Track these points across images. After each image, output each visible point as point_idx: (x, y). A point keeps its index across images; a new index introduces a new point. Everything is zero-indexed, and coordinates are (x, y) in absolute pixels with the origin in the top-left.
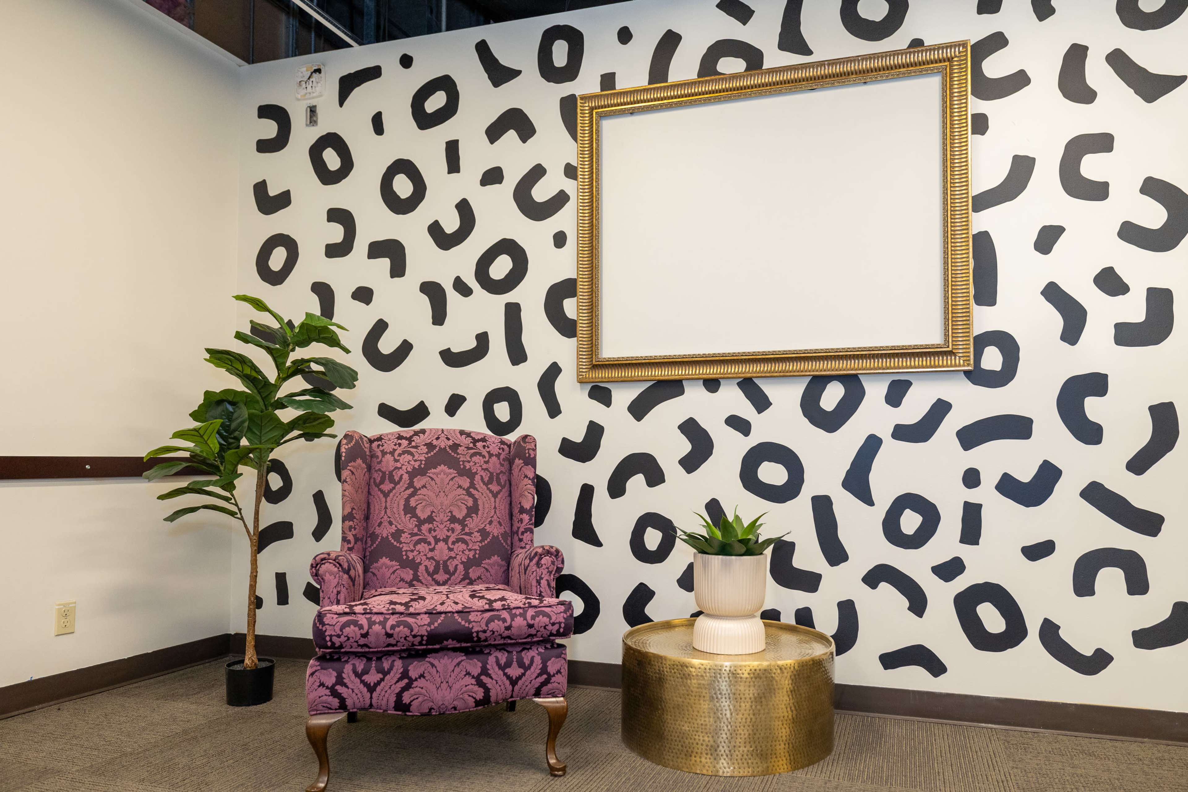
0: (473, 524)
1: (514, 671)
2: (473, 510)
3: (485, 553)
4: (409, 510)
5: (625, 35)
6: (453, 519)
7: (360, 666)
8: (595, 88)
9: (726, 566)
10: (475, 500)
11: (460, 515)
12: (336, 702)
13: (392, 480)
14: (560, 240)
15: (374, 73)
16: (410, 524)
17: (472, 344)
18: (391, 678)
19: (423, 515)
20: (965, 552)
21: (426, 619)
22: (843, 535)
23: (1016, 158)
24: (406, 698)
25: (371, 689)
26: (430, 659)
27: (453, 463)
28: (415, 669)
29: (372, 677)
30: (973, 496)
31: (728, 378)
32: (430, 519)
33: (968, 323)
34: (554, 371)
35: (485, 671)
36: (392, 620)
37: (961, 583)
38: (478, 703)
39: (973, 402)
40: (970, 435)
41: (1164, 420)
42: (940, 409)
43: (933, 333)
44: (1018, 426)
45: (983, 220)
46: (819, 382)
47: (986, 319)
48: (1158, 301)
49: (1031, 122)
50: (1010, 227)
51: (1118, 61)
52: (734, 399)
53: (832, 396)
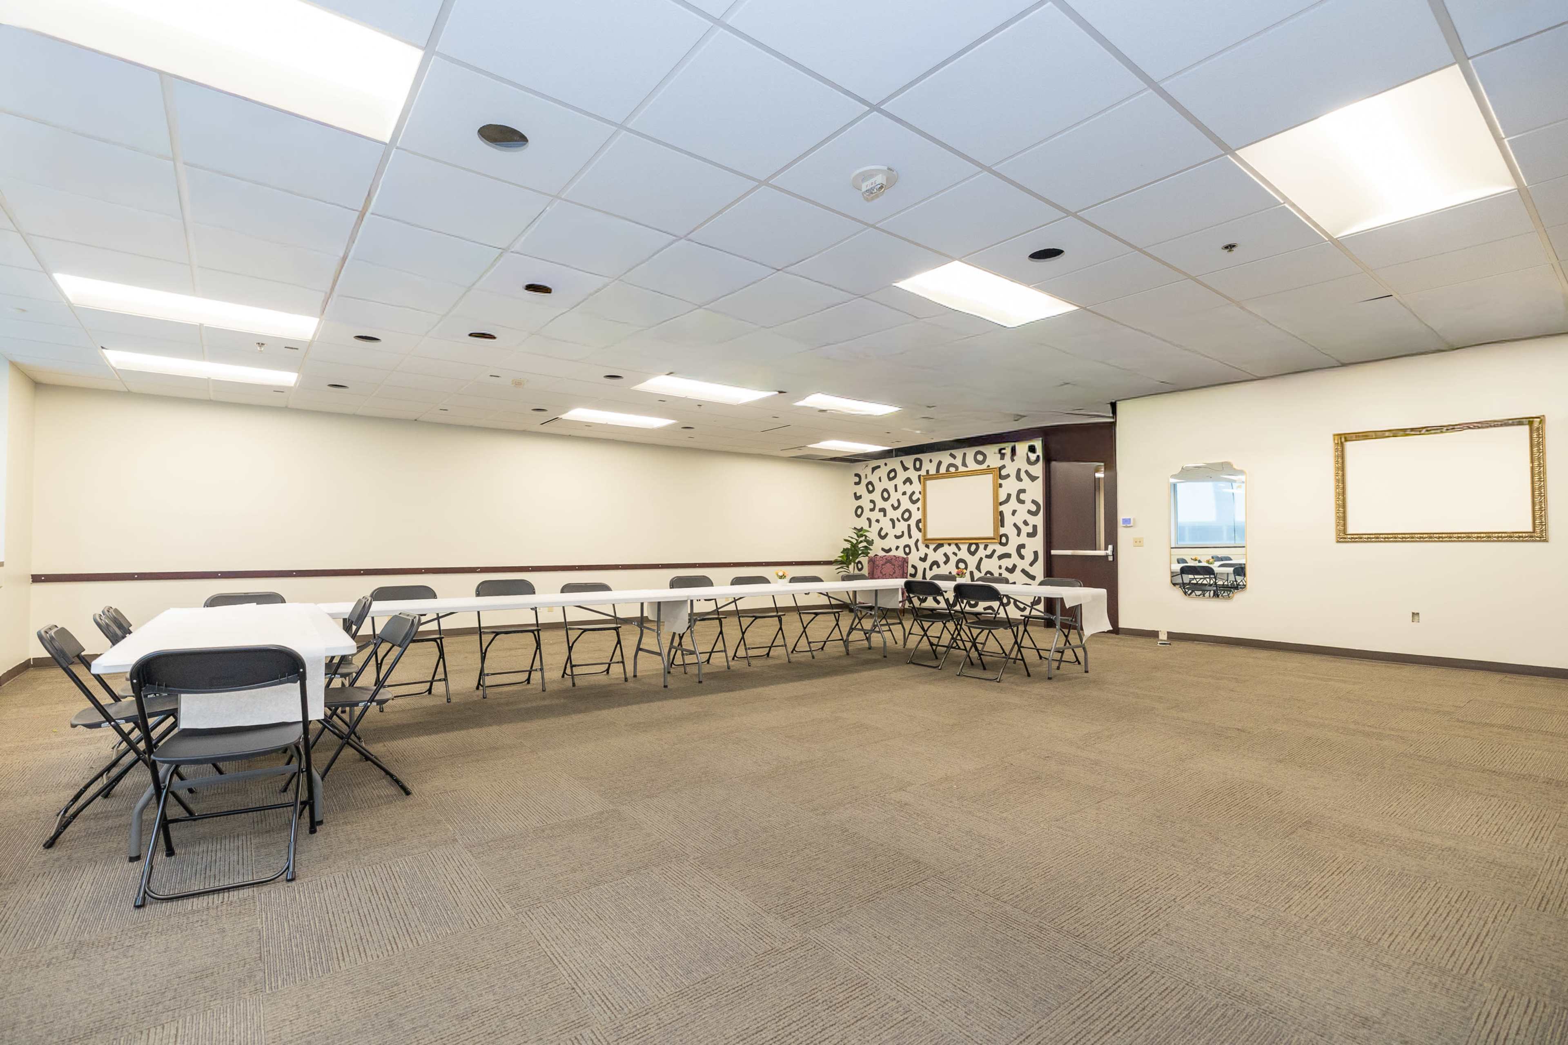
4: (881, 572)
5: (931, 461)
8: (925, 474)
14: (918, 509)
15: (879, 467)
17: (901, 534)
23: (1008, 494)
30: (1000, 571)
31: (953, 543)
33: (1000, 532)
34: (918, 540)
39: (1000, 550)
40: (1001, 557)
41: (1036, 553)
42: (994, 551)
43: (991, 534)
44: (1008, 556)
45: (1001, 508)
46: (970, 545)
47: (1002, 531)
48: (1035, 527)
49: (1010, 486)
50: (1006, 509)
51: (1026, 472)
52: (953, 548)
53: (973, 548)
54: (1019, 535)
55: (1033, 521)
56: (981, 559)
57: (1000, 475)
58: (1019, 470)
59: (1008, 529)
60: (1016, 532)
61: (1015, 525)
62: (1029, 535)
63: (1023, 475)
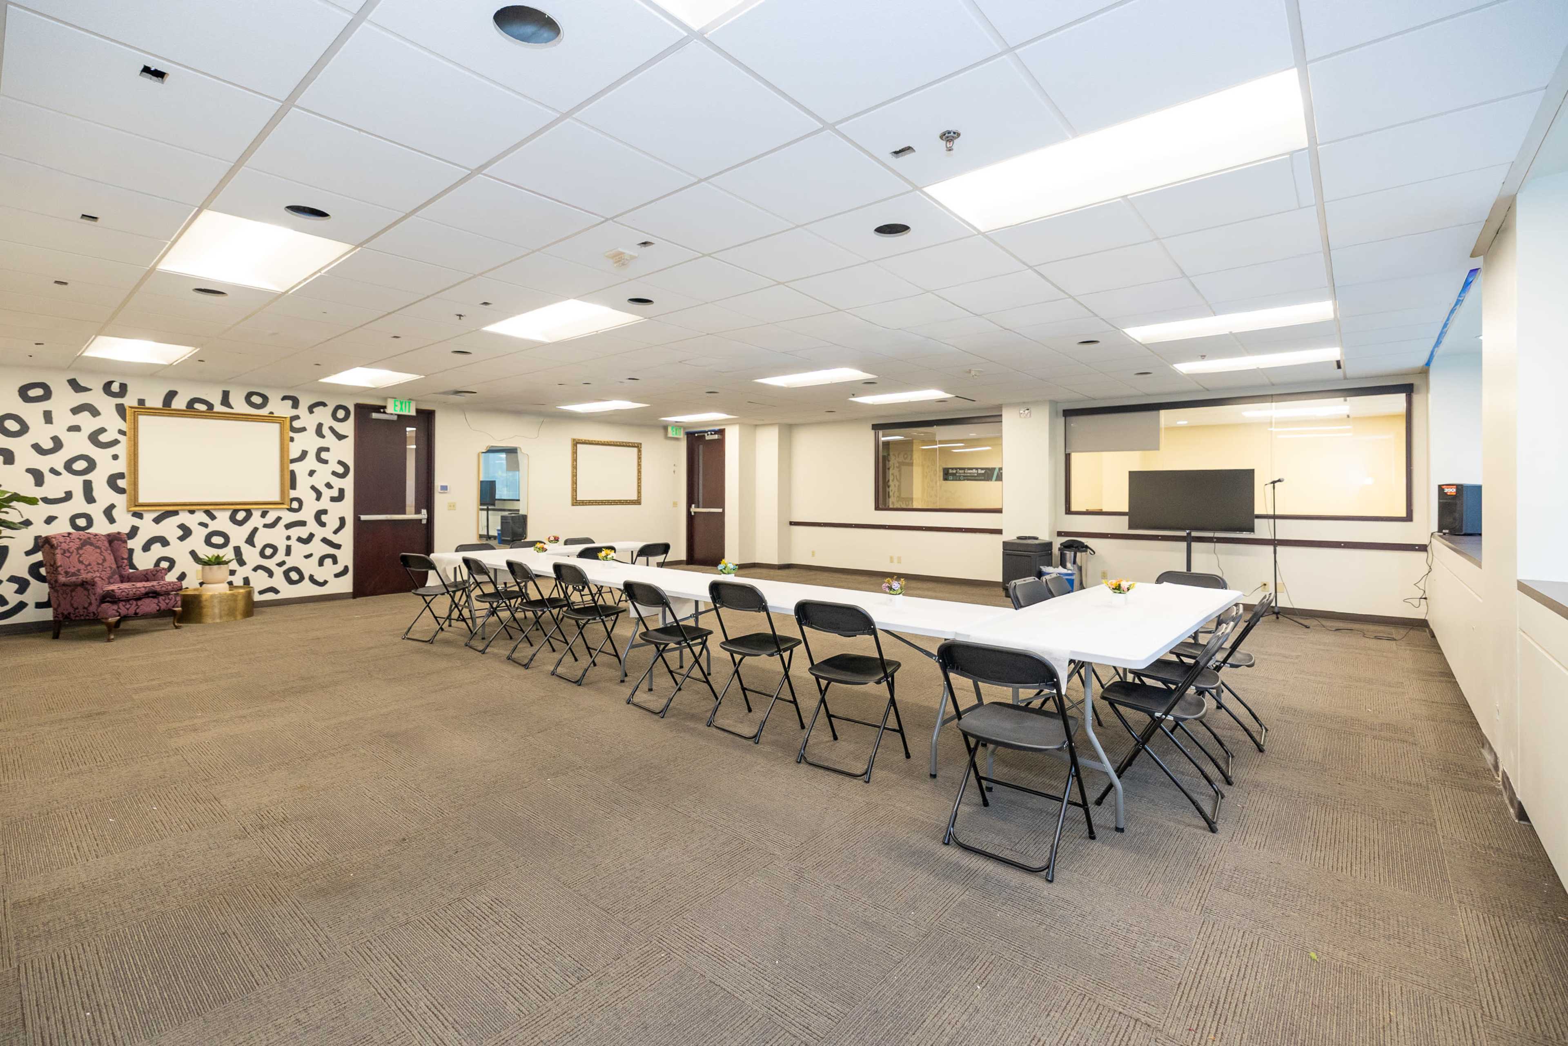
0: (106, 564)
1: (167, 601)
2: (104, 560)
3: (113, 573)
4: (81, 562)
6: (98, 564)
7: (124, 603)
8: (134, 403)
9: (210, 569)
10: (104, 557)
11: (100, 562)
12: (118, 614)
13: (69, 552)
14: (115, 457)
16: (82, 567)
18: (133, 606)
19: (87, 563)
20: (286, 559)
21: (143, 589)
22: (244, 557)
23: (303, 451)
24: (138, 611)
25: (128, 609)
26: (143, 600)
27: (91, 544)
28: (140, 603)
29: (128, 606)
30: (289, 543)
31: (199, 510)
32: (89, 565)
33: (289, 496)
34: (112, 507)
35: (159, 602)
36: (134, 590)
37: (285, 567)
38: (158, 611)
39: (289, 517)
40: (288, 526)
41: (342, 521)
42: (279, 519)
43: (276, 498)
44: (303, 523)
45: (293, 466)
46: (236, 512)
47: (293, 494)
48: (342, 491)
49: (307, 441)
50: (301, 469)
51: (331, 429)
52: (202, 517)
53: (241, 516)
54: (318, 498)
55: (337, 483)
56: (255, 530)
57: (291, 428)
58: (320, 426)
59: (303, 490)
60: (314, 495)
61: (313, 488)
62: (333, 499)
63: (326, 431)
